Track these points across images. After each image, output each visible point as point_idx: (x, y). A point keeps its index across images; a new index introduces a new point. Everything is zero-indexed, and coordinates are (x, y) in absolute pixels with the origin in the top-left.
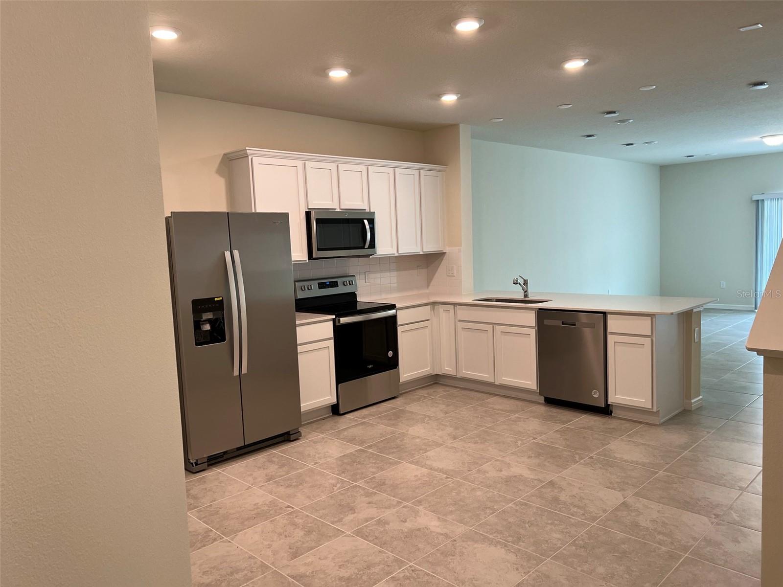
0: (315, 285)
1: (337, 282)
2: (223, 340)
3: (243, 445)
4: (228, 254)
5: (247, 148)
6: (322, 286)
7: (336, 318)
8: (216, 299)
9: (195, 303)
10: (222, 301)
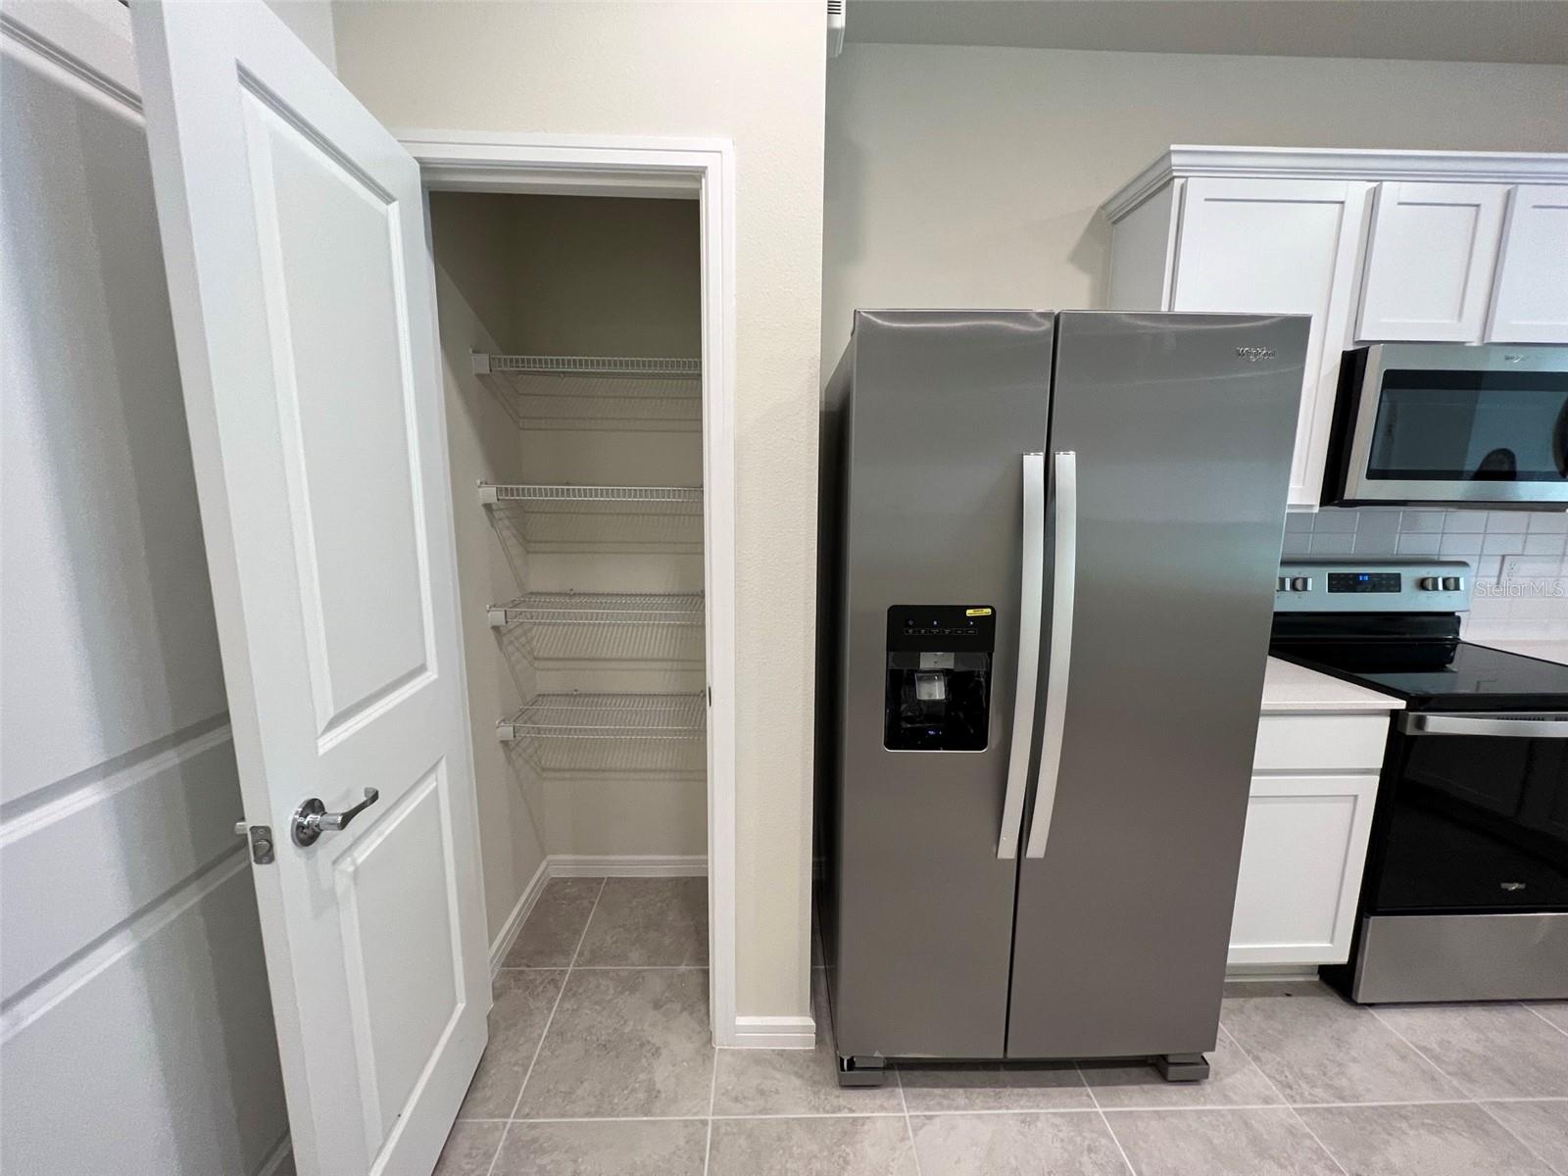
0: (1317, 579)
1: (1398, 577)
2: (980, 742)
3: (1001, 1056)
4: (1034, 464)
5: (1173, 147)
6: (1338, 584)
7: (1409, 708)
8: (969, 612)
9: (900, 617)
10: (992, 618)
